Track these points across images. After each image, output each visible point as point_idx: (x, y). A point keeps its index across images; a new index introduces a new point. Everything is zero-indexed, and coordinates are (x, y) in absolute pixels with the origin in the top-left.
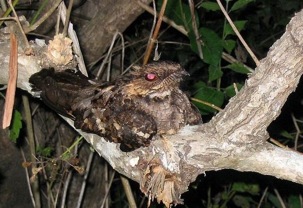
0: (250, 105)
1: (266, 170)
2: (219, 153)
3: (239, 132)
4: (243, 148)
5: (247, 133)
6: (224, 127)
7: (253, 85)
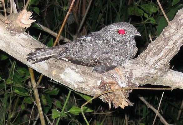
0: (167, 47)
1: (169, 84)
2: (149, 75)
3: (160, 63)
4: (161, 72)
5: (164, 63)
6: (151, 60)
7: (168, 36)
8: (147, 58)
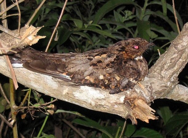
6: (167, 73)
7: (182, 49)
8: (163, 72)
